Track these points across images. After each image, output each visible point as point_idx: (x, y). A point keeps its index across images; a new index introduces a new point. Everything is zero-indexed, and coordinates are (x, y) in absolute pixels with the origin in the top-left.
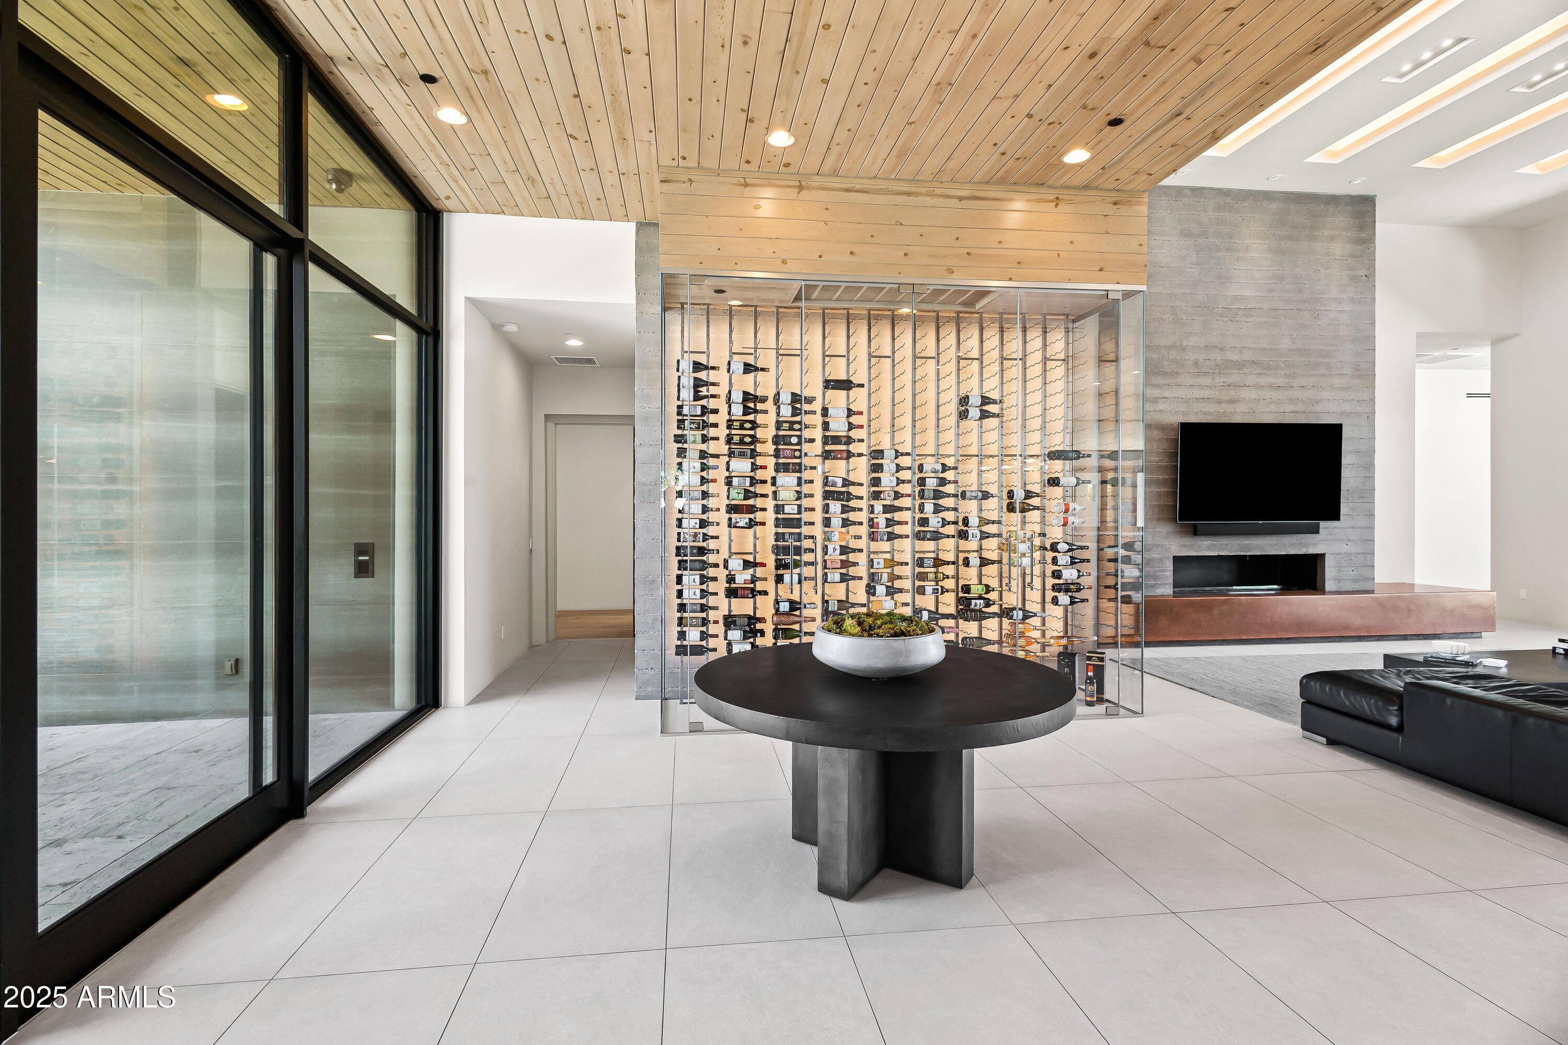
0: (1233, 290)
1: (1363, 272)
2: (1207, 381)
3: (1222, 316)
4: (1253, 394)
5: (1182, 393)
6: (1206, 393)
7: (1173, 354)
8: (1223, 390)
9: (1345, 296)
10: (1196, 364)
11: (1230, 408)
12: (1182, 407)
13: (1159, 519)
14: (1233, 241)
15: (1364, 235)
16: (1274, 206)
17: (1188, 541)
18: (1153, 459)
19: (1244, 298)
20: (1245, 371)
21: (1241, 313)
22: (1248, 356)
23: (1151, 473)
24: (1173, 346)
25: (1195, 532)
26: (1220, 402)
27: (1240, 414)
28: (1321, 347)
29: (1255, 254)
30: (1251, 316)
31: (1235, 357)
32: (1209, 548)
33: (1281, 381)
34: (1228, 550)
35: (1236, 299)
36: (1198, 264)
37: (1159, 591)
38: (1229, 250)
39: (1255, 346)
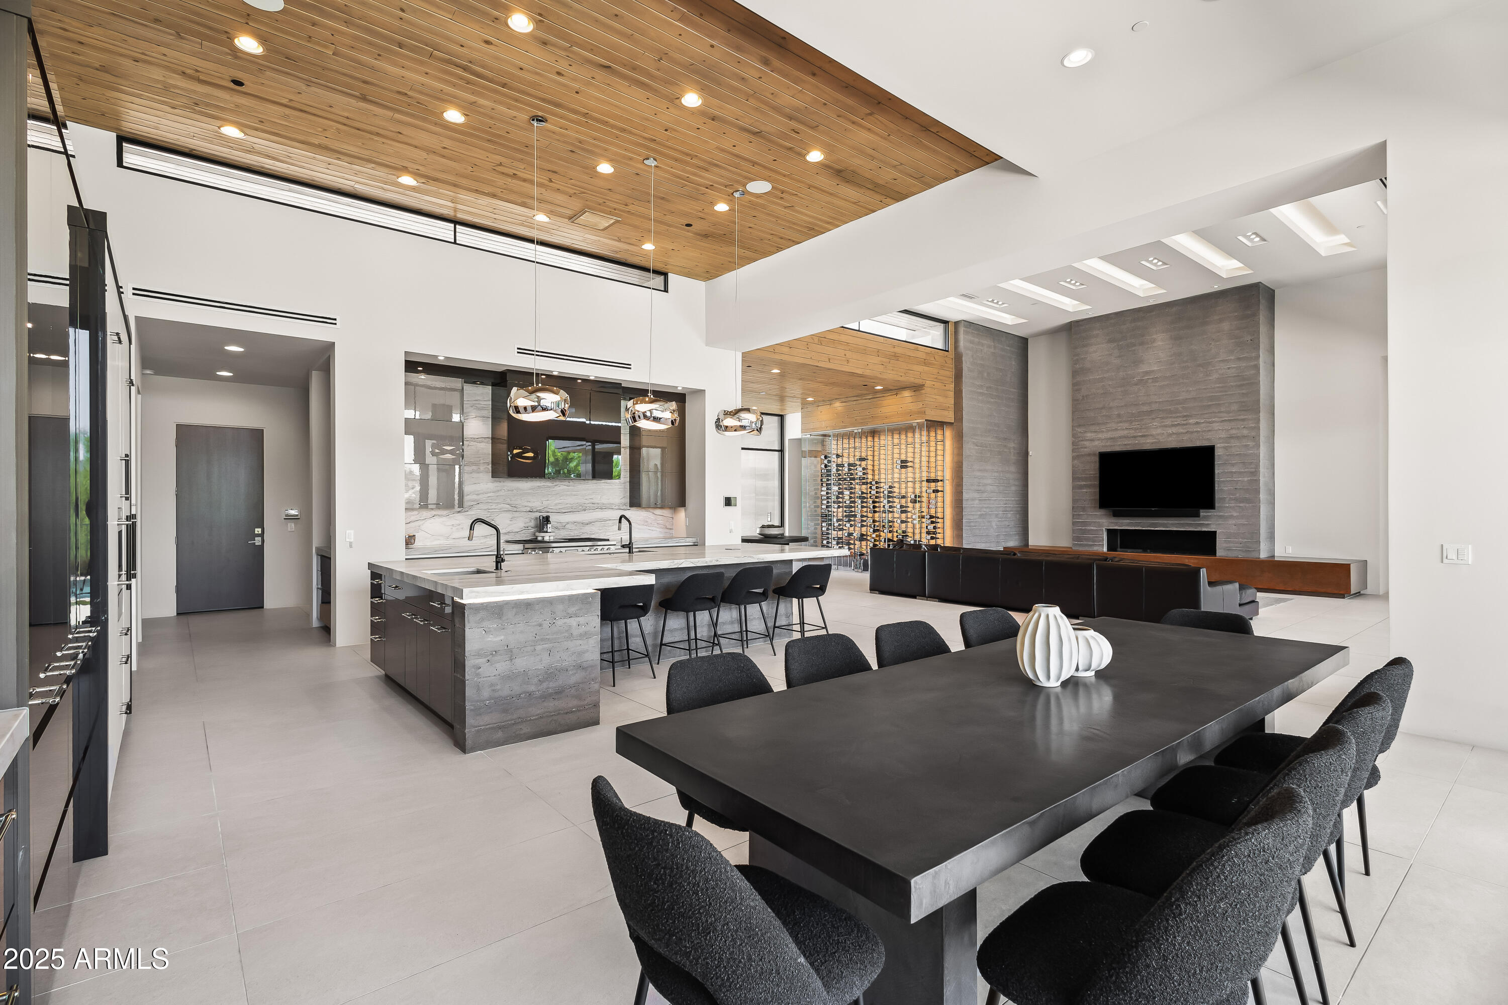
0: (1144, 368)
1: (1249, 338)
2: (1126, 425)
3: (1136, 385)
4: (1159, 431)
5: (1109, 435)
6: (1125, 432)
7: (1104, 412)
8: (1138, 429)
9: (1232, 358)
10: (1119, 416)
11: (1142, 440)
12: (1108, 444)
13: (1095, 507)
14: (1144, 338)
15: (1249, 312)
16: (1174, 309)
17: (1114, 520)
18: (1091, 473)
19: (1153, 371)
20: (1153, 416)
21: (1150, 381)
22: (1155, 407)
23: (1091, 481)
24: (1102, 408)
25: (1116, 515)
26: (1135, 437)
27: (1148, 444)
28: (1211, 395)
29: (1160, 343)
30: (1157, 382)
31: (1145, 408)
32: (1128, 525)
33: (1179, 421)
34: (1141, 527)
35: (1147, 373)
36: (1119, 357)
37: (1096, 549)
38: (1142, 344)
39: (1161, 400)
